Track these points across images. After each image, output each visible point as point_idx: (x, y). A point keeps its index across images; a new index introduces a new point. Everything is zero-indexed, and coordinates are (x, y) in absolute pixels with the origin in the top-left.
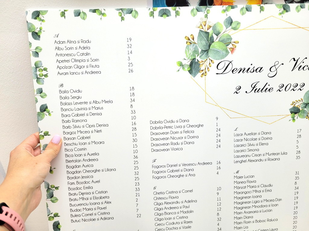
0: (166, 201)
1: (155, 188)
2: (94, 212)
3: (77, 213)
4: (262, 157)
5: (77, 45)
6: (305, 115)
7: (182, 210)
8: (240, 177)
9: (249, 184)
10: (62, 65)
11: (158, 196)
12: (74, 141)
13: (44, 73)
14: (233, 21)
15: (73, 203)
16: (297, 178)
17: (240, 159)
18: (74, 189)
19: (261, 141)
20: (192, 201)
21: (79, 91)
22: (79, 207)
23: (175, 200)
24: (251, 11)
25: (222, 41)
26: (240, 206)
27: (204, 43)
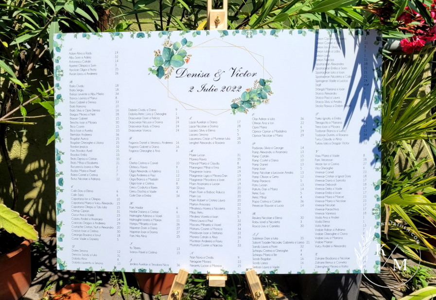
0: (138, 169)
1: (130, 159)
2: (87, 173)
3: (75, 173)
4: (210, 141)
5: (83, 56)
6: (243, 110)
7: (150, 177)
8: (194, 155)
9: (201, 161)
10: (72, 68)
11: (132, 165)
12: (77, 121)
13: (61, 73)
14: (188, 41)
15: (73, 165)
16: (239, 159)
17: (194, 141)
18: (74, 155)
19: (209, 128)
20: (157, 171)
21: (82, 86)
22: (77, 169)
23: (145, 169)
24: (200, 34)
25: (180, 55)
26: (194, 178)
27: (167, 55)
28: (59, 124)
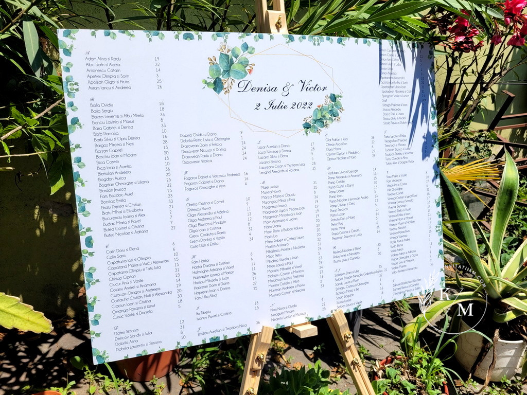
0: (199, 212)
1: (187, 200)
2: (128, 225)
3: (111, 227)
4: (283, 168)
5: (108, 62)
6: (316, 130)
7: (215, 220)
8: (266, 188)
9: (274, 194)
10: (93, 80)
11: (191, 207)
12: (106, 154)
13: (75, 87)
14: (249, 46)
15: (106, 216)
16: (316, 187)
17: (264, 170)
18: (107, 202)
19: (281, 153)
20: (224, 212)
21: (110, 105)
22: (112, 221)
23: (208, 211)
24: (263, 39)
25: (241, 63)
26: (268, 215)
27: (225, 64)
28: (79, 160)
